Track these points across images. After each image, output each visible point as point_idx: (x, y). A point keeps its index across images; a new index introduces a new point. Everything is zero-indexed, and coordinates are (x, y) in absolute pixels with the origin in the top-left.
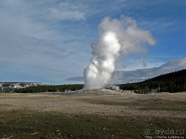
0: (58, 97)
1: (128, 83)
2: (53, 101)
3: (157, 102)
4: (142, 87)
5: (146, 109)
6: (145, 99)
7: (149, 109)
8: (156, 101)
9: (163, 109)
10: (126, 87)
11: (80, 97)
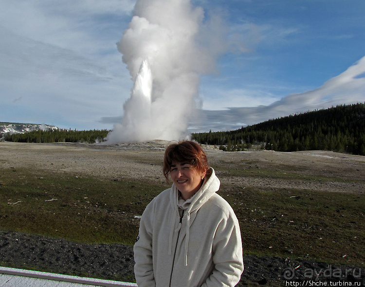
0: (84, 152)
1: (210, 132)
2: (75, 157)
3: (252, 165)
4: (234, 139)
5: (229, 175)
6: (232, 160)
7: (233, 175)
8: (250, 163)
9: (257, 176)
10: (207, 138)
11: (122, 152)
